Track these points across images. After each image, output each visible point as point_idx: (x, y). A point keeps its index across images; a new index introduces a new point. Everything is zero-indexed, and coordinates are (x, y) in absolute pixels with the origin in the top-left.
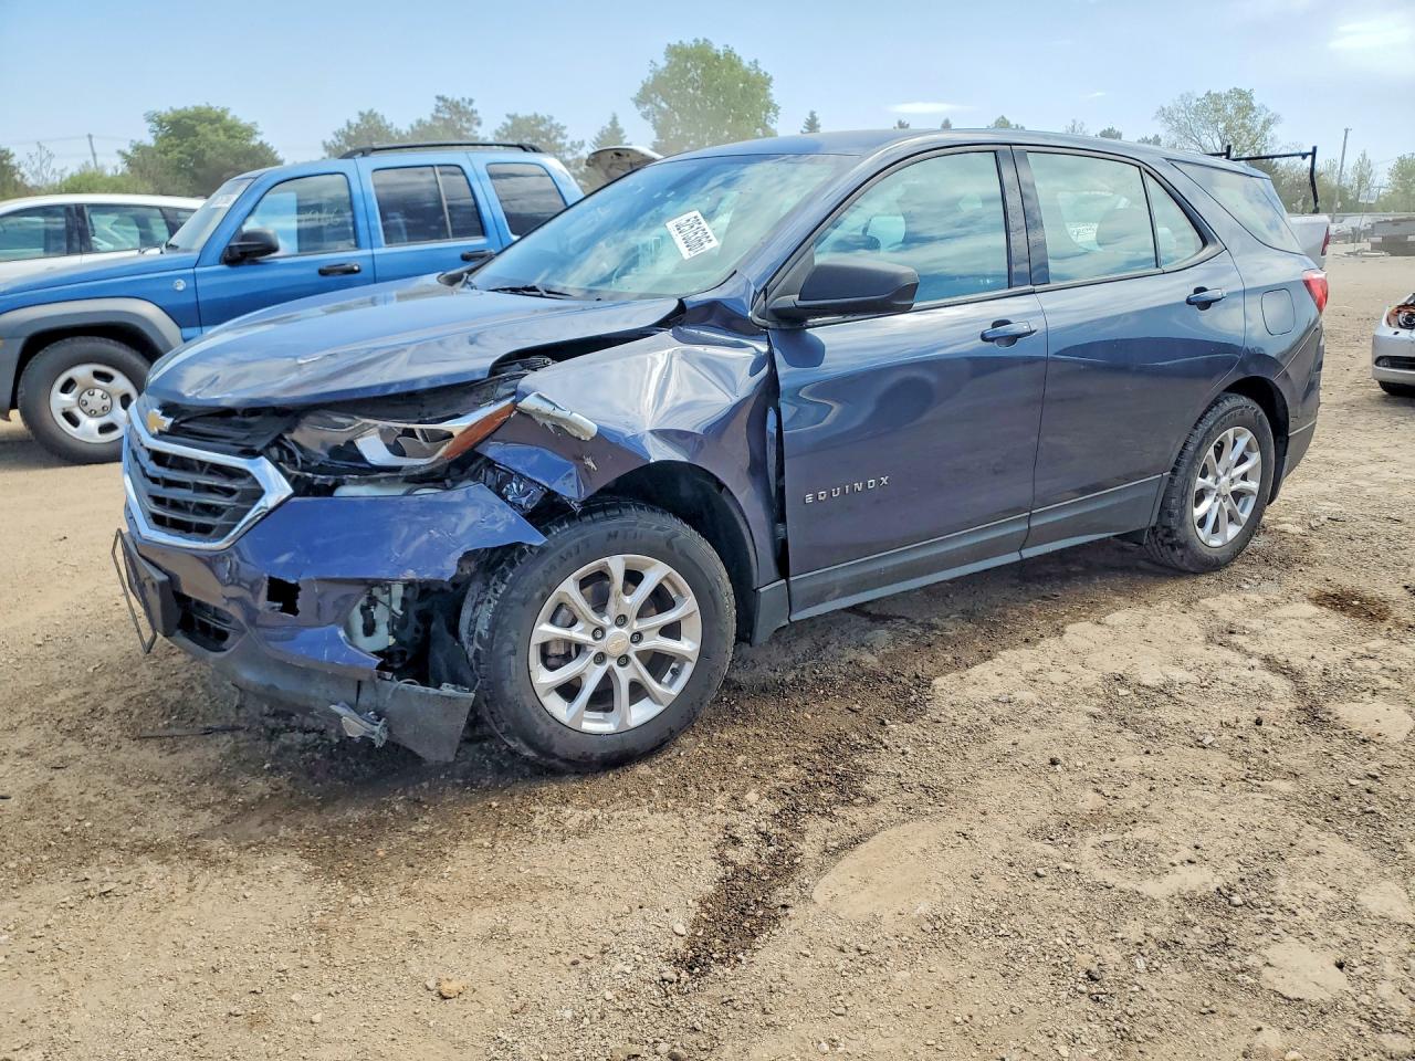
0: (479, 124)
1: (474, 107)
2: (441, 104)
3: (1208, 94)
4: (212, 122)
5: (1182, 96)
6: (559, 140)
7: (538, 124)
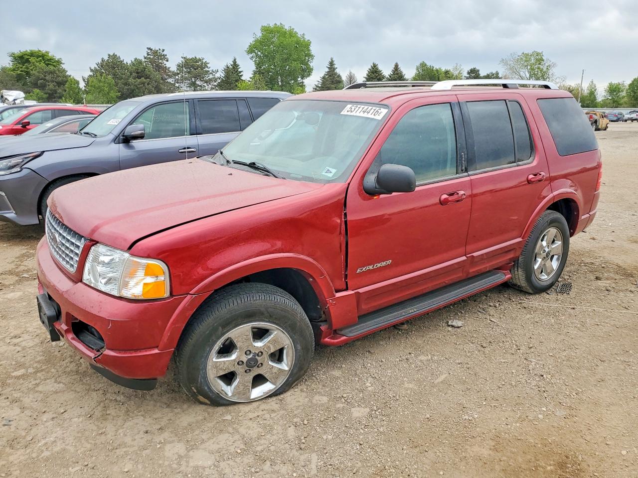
0: (167, 61)
1: (165, 53)
2: (149, 51)
3: (523, 53)
4: (38, 57)
5: (511, 54)
6: (206, 69)
7: (197, 62)
